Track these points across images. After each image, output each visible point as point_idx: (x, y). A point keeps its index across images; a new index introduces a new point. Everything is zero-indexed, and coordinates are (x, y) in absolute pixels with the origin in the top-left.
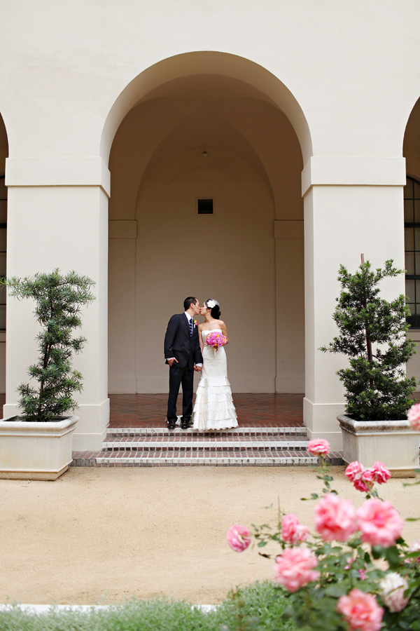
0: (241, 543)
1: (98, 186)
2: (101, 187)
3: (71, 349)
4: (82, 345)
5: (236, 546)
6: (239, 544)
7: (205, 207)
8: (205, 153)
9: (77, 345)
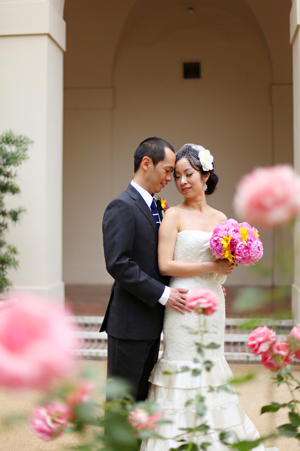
0: (50, 427)
1: (45, 34)
2: (49, 35)
3: (8, 220)
4: (19, 216)
5: (41, 431)
6: (45, 428)
7: (192, 71)
8: (191, 9)
9: (15, 216)
